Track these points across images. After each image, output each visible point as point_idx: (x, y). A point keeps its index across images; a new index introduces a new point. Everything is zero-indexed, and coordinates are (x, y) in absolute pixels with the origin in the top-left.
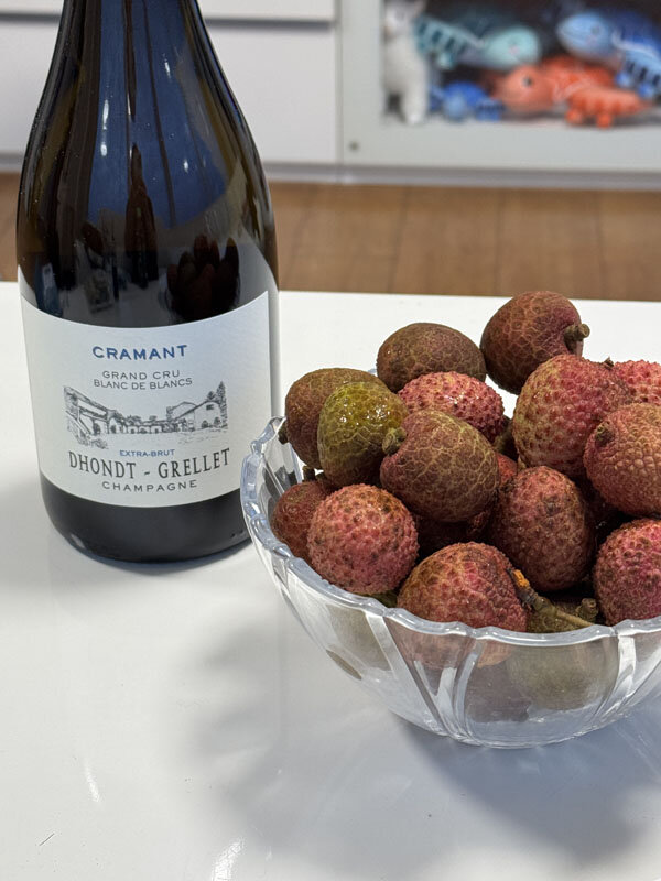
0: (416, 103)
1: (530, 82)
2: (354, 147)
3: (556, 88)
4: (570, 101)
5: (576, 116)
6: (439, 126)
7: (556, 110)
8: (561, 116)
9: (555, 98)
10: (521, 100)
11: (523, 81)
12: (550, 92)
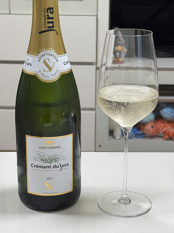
0: (118, 132)
1: (152, 127)
2: (100, 146)
3: (160, 129)
4: (164, 132)
5: (167, 137)
7: (160, 135)
8: (162, 137)
9: (160, 132)
10: (150, 132)
11: (150, 127)
12: (159, 130)
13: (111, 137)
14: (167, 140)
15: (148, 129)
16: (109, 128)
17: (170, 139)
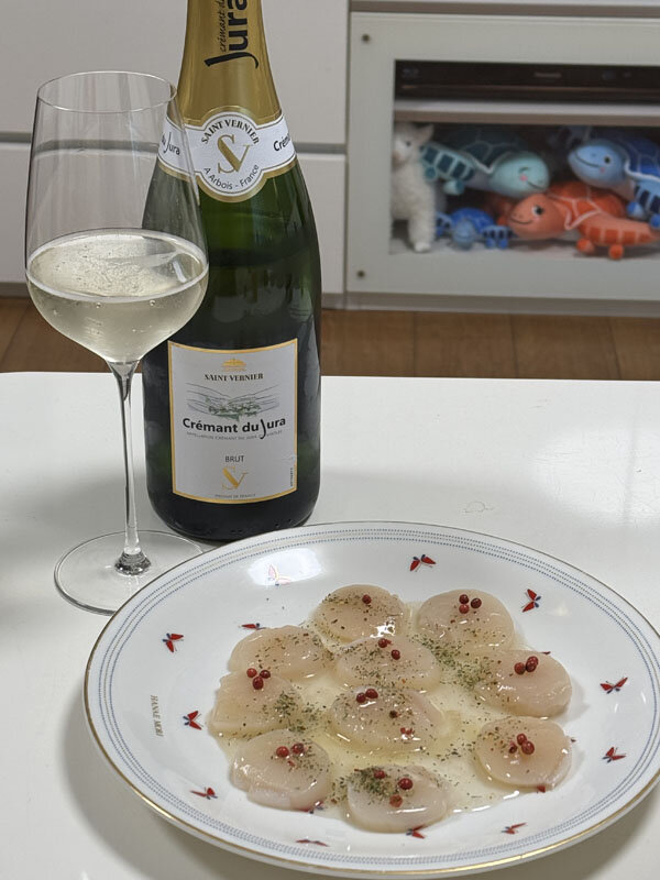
0: (423, 229)
1: (539, 211)
2: (361, 274)
3: (568, 218)
4: (581, 228)
6: (446, 253)
7: (567, 237)
8: (572, 244)
9: (567, 228)
10: (531, 228)
11: (534, 209)
12: (563, 220)
13: (399, 244)
14: (589, 255)
15: (525, 219)
16: (393, 213)
17: (600, 251)
